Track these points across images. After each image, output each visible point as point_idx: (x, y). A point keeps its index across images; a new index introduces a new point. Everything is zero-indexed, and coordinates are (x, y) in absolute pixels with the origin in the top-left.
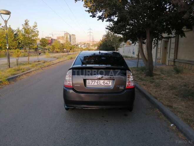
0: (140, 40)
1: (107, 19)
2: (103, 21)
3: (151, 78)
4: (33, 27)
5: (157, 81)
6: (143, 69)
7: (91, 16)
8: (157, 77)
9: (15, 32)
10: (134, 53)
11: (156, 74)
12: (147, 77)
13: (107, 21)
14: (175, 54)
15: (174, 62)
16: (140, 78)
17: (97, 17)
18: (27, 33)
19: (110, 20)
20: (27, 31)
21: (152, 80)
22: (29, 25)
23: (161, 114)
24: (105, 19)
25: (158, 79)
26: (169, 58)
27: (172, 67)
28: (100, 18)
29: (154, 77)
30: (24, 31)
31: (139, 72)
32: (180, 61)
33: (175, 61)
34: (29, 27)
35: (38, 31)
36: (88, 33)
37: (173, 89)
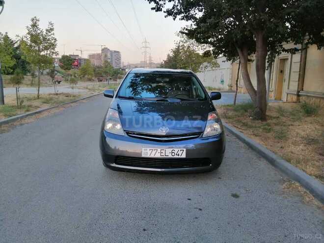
0: (243, 54)
1: (183, 15)
2: (174, 19)
3: (264, 123)
4: (47, 30)
5: (277, 128)
6: (245, 108)
7: (153, 9)
8: (274, 121)
9: (16, 44)
10: (222, 81)
11: (271, 117)
12: (257, 121)
13: (182, 19)
14: (300, 82)
15: (298, 96)
16: (244, 123)
17: (164, 12)
18: (35, 42)
19: (188, 18)
20: (35, 38)
21: (266, 127)
22: (39, 27)
23: (305, 192)
24: (177, 16)
25: (276, 124)
26: (288, 89)
27: (295, 105)
28: (169, 13)
29: (269, 121)
30: (29, 39)
31: (239, 114)
32: (309, 94)
33: (300, 93)
34: (39, 32)
35: (55, 39)
36: (142, 48)
37: (311, 143)
